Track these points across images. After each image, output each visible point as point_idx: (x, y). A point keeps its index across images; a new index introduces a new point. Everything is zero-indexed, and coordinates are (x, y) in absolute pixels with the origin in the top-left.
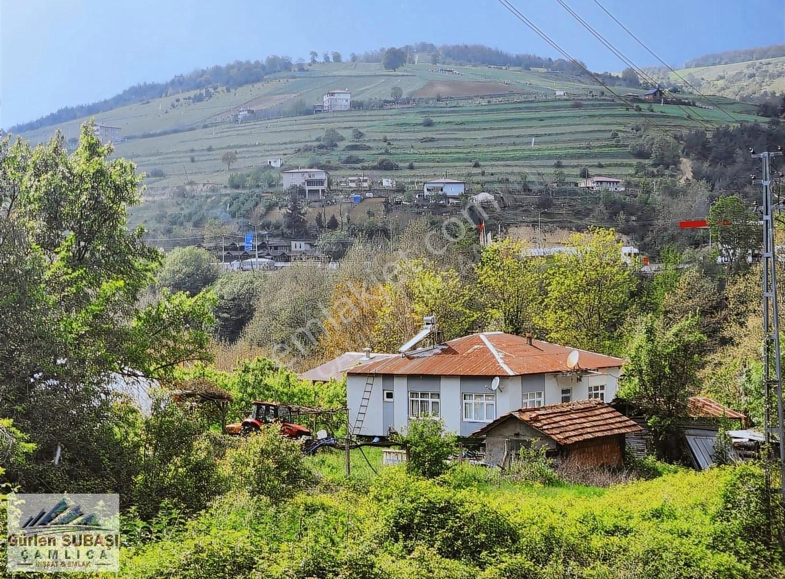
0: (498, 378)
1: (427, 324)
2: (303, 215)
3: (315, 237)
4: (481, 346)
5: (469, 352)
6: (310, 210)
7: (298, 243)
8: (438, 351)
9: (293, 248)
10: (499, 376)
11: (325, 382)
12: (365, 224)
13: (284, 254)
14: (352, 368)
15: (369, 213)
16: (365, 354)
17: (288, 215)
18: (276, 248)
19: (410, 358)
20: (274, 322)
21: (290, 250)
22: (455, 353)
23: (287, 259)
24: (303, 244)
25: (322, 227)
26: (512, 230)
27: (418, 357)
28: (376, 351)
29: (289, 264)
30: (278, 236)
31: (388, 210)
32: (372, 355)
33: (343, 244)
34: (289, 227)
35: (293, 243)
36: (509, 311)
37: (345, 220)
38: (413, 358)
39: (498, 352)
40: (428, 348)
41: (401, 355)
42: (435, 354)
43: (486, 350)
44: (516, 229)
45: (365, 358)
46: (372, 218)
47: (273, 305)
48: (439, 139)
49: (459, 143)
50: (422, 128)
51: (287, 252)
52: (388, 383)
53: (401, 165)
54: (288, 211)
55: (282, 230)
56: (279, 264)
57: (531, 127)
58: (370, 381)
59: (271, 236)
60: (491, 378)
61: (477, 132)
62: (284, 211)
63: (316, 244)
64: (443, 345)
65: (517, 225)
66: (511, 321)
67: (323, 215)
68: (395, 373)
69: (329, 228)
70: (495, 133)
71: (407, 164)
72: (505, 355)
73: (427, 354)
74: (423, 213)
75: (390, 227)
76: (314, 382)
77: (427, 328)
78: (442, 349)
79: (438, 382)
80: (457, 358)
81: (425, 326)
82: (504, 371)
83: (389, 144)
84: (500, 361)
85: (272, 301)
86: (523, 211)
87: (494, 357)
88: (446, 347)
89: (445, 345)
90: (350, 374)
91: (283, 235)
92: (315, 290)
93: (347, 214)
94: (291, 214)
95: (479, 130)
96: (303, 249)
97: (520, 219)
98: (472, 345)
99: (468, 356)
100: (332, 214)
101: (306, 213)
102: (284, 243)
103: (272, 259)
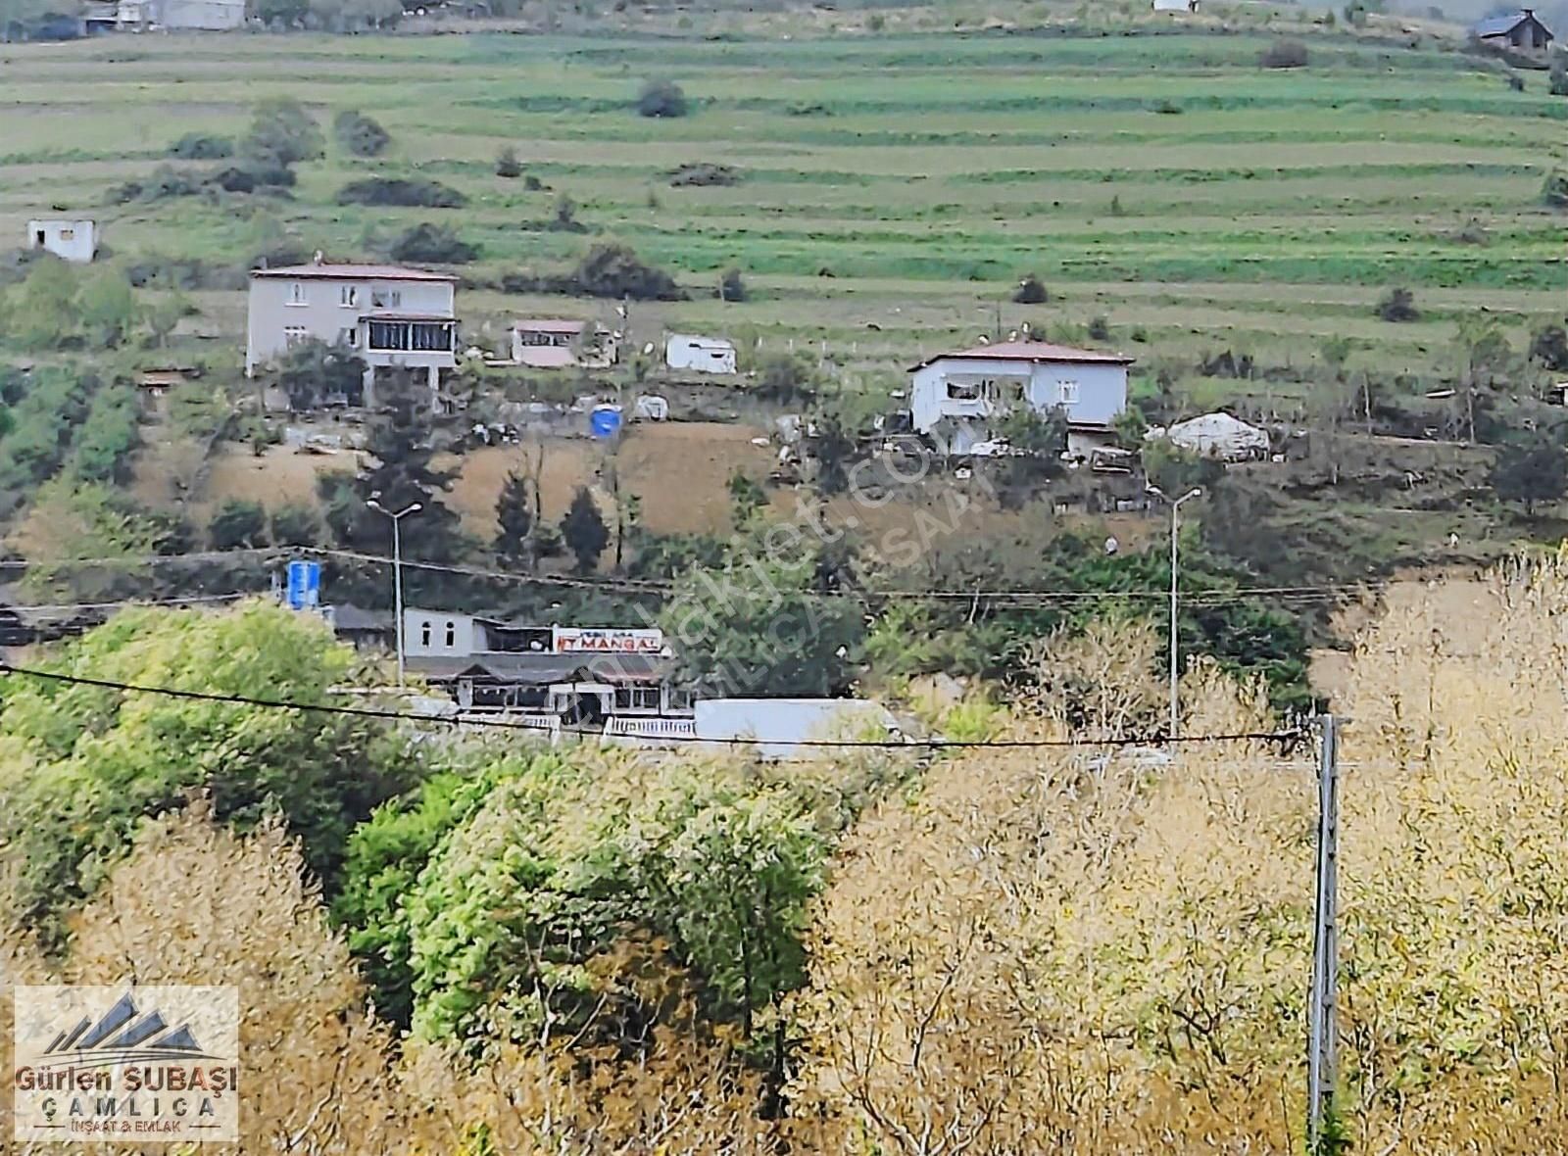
9: (412, 645)
35: (413, 620)
48: (750, 175)
49: (852, 194)
50: (635, 122)
53: (683, 278)
57: (1139, 139)
61: (898, 149)
67: (529, 485)
70: (993, 159)
71: (711, 279)
83: (534, 184)
86: (1426, 506)
95: (907, 140)
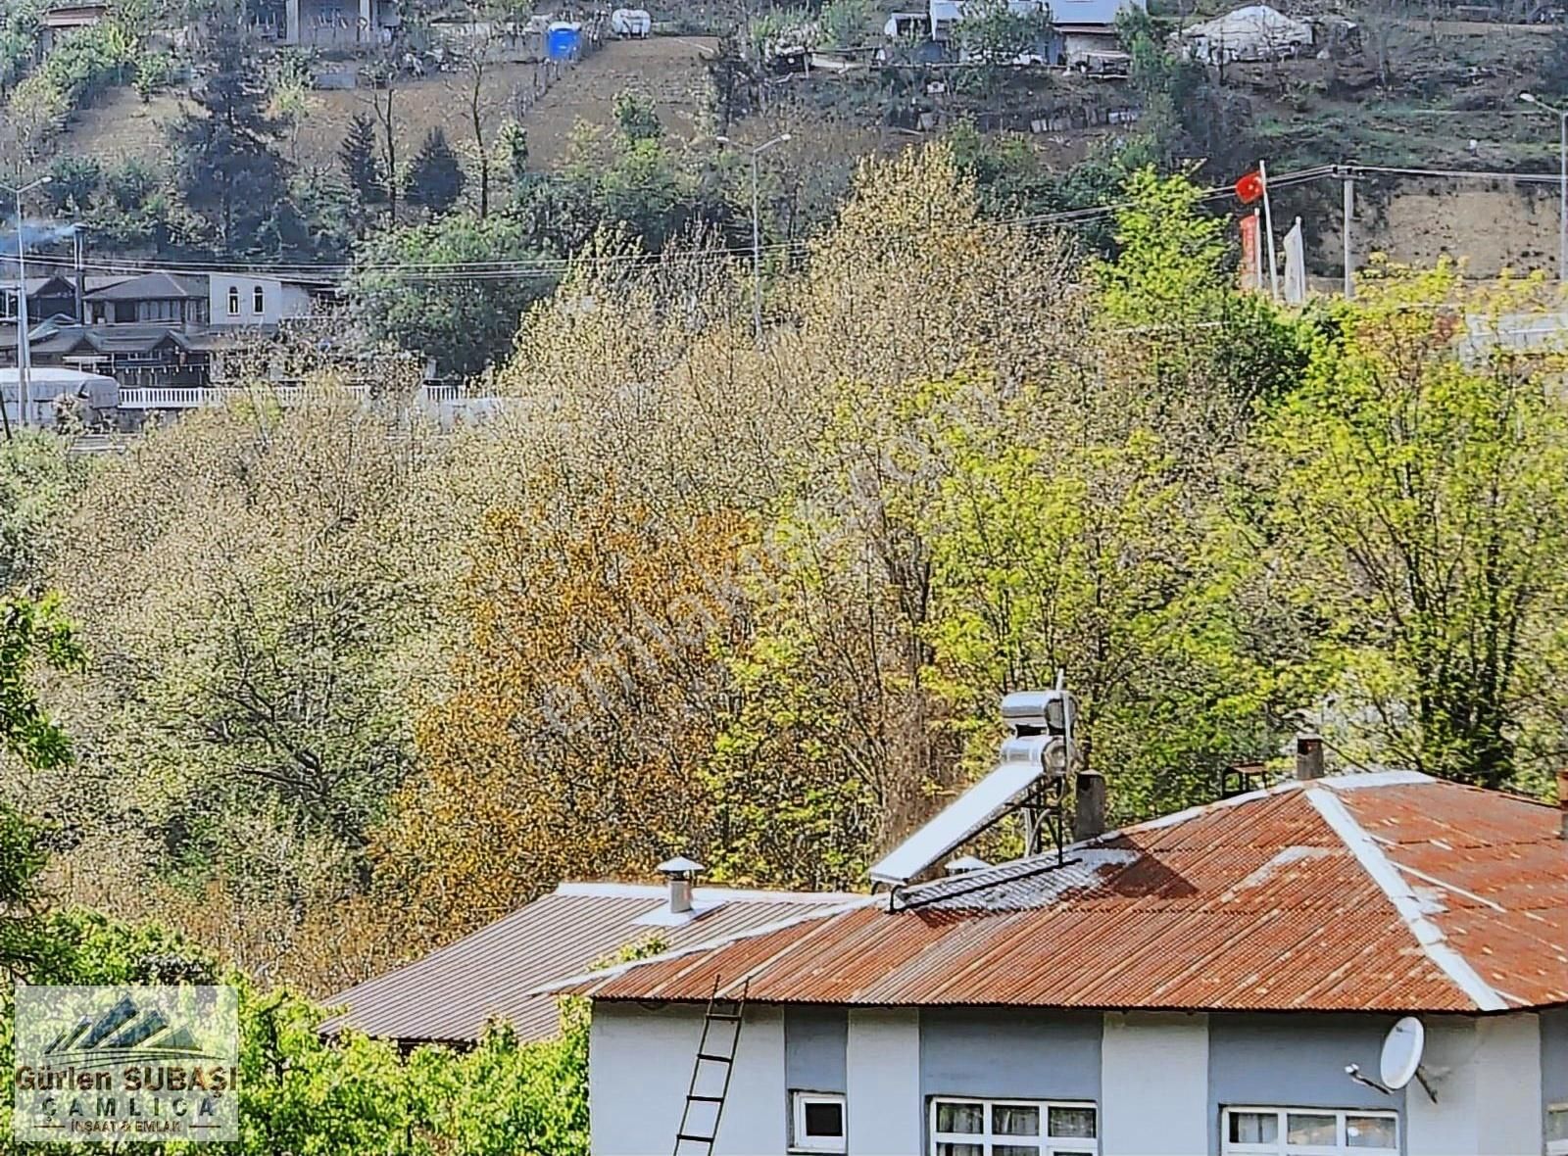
0: (1414, 1027)
1: (1025, 731)
2: (274, 128)
3: (340, 252)
4: (1321, 853)
5: (1251, 881)
6: (313, 103)
7: (245, 284)
8: (1080, 876)
9: (219, 314)
10: (1417, 1014)
11: (462, 1047)
12: (610, 178)
13: (168, 341)
14: (618, 970)
15: (630, 117)
16: (665, 892)
17: (189, 134)
18: (126, 310)
19: (935, 917)
20: (125, 717)
21: (203, 321)
22: (1178, 888)
23: (192, 372)
24: (271, 285)
25: (374, 195)
26: (1408, 208)
27: (976, 913)
28: (718, 874)
29: (199, 399)
30: (135, 242)
31: (734, 104)
32: (704, 898)
33: (489, 287)
34: (193, 198)
35: (219, 284)
36: (1446, 656)
37: (503, 159)
38: (951, 916)
39: (1413, 881)
40: (1029, 863)
41: (883, 900)
42: (1069, 894)
43: (1342, 873)
44: (1430, 203)
45: (666, 917)
46: (645, 145)
47: (121, 620)
51: (187, 334)
52: (816, 1051)
54: (194, 108)
55: (160, 211)
56: (144, 398)
58: (720, 1040)
59: (101, 243)
60: (1380, 1023)
62: (169, 108)
63: (345, 287)
64: (1109, 844)
65: (1435, 179)
66: (1458, 717)
67: (378, 129)
68: (855, 997)
69: (413, 199)
72: (1450, 900)
73: (1024, 896)
74: (926, 120)
75: (749, 192)
76: (406, 1045)
77: (1019, 756)
78: (1105, 870)
79: (1091, 1044)
80: (1188, 917)
81: (1012, 742)
82: (1450, 989)
84: (1427, 934)
85: (119, 597)
86: (1470, 106)
87: (1390, 911)
88: (1126, 858)
89: (1123, 843)
90: (610, 1007)
91: (162, 242)
92: (351, 536)
93: (510, 125)
94: (209, 127)
96: (274, 312)
97: (1453, 150)
98: (1268, 846)
99: (1249, 907)
100: (429, 122)
101: (287, 120)
102: (165, 282)
103: (104, 369)
